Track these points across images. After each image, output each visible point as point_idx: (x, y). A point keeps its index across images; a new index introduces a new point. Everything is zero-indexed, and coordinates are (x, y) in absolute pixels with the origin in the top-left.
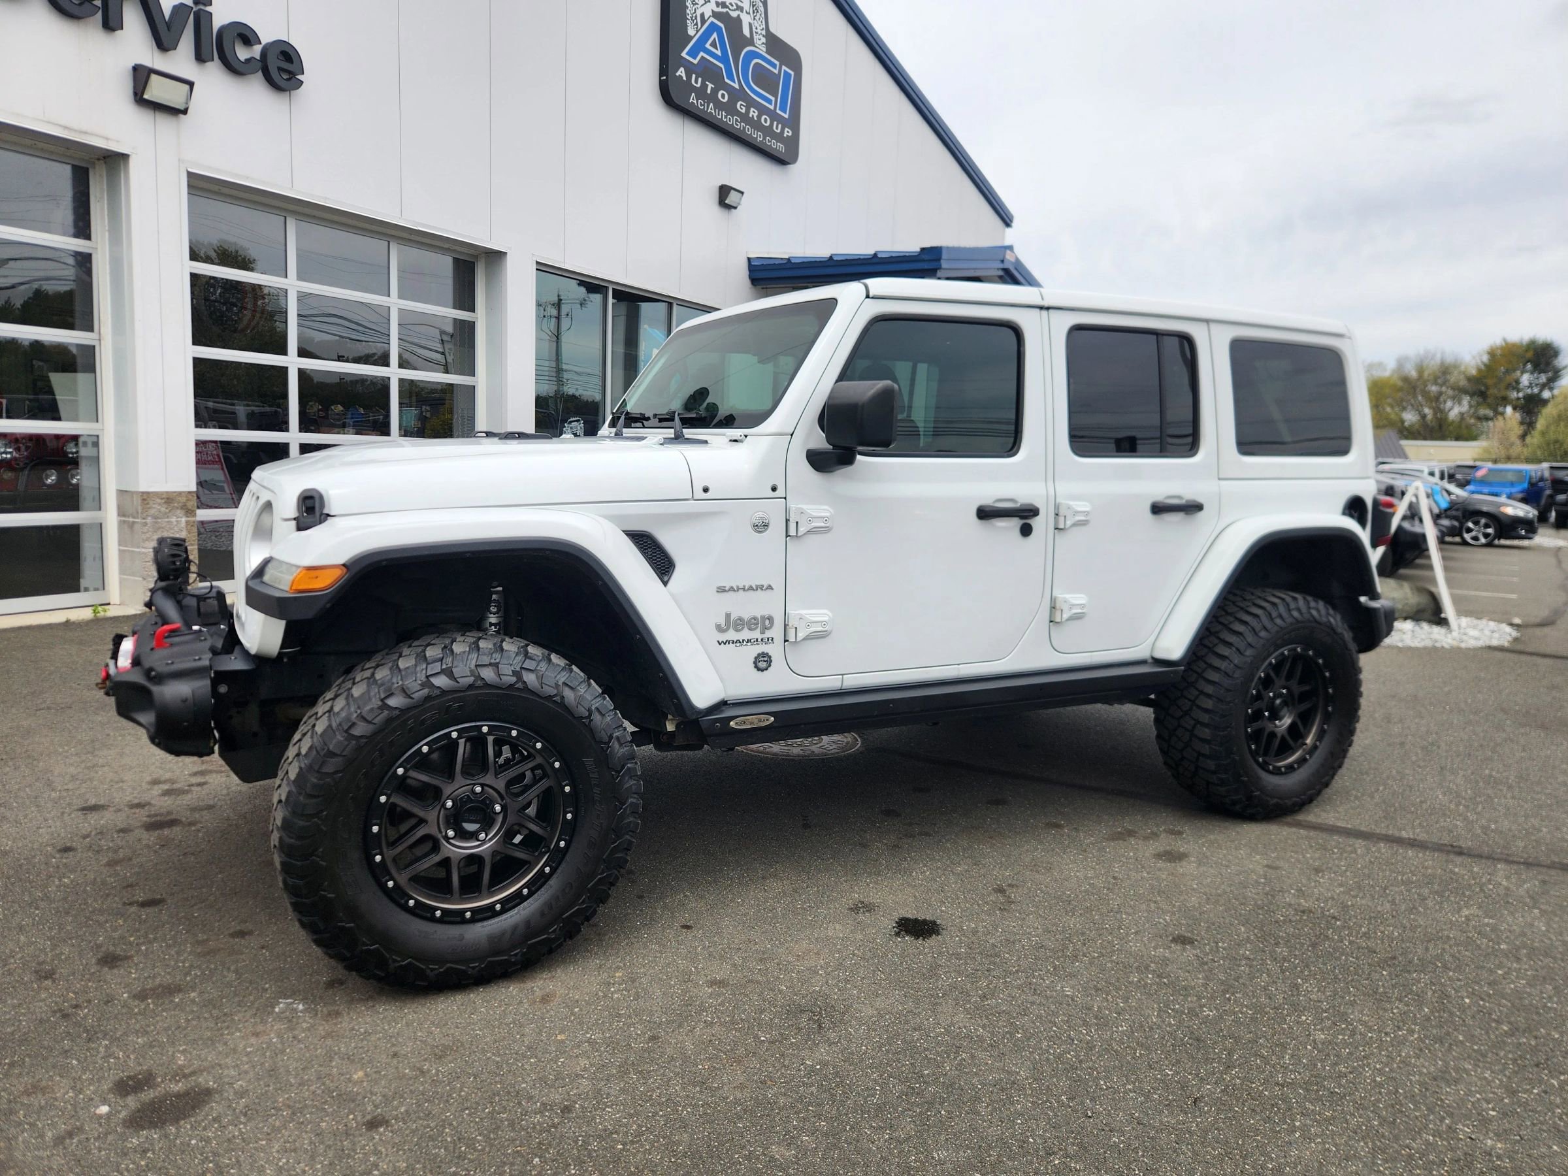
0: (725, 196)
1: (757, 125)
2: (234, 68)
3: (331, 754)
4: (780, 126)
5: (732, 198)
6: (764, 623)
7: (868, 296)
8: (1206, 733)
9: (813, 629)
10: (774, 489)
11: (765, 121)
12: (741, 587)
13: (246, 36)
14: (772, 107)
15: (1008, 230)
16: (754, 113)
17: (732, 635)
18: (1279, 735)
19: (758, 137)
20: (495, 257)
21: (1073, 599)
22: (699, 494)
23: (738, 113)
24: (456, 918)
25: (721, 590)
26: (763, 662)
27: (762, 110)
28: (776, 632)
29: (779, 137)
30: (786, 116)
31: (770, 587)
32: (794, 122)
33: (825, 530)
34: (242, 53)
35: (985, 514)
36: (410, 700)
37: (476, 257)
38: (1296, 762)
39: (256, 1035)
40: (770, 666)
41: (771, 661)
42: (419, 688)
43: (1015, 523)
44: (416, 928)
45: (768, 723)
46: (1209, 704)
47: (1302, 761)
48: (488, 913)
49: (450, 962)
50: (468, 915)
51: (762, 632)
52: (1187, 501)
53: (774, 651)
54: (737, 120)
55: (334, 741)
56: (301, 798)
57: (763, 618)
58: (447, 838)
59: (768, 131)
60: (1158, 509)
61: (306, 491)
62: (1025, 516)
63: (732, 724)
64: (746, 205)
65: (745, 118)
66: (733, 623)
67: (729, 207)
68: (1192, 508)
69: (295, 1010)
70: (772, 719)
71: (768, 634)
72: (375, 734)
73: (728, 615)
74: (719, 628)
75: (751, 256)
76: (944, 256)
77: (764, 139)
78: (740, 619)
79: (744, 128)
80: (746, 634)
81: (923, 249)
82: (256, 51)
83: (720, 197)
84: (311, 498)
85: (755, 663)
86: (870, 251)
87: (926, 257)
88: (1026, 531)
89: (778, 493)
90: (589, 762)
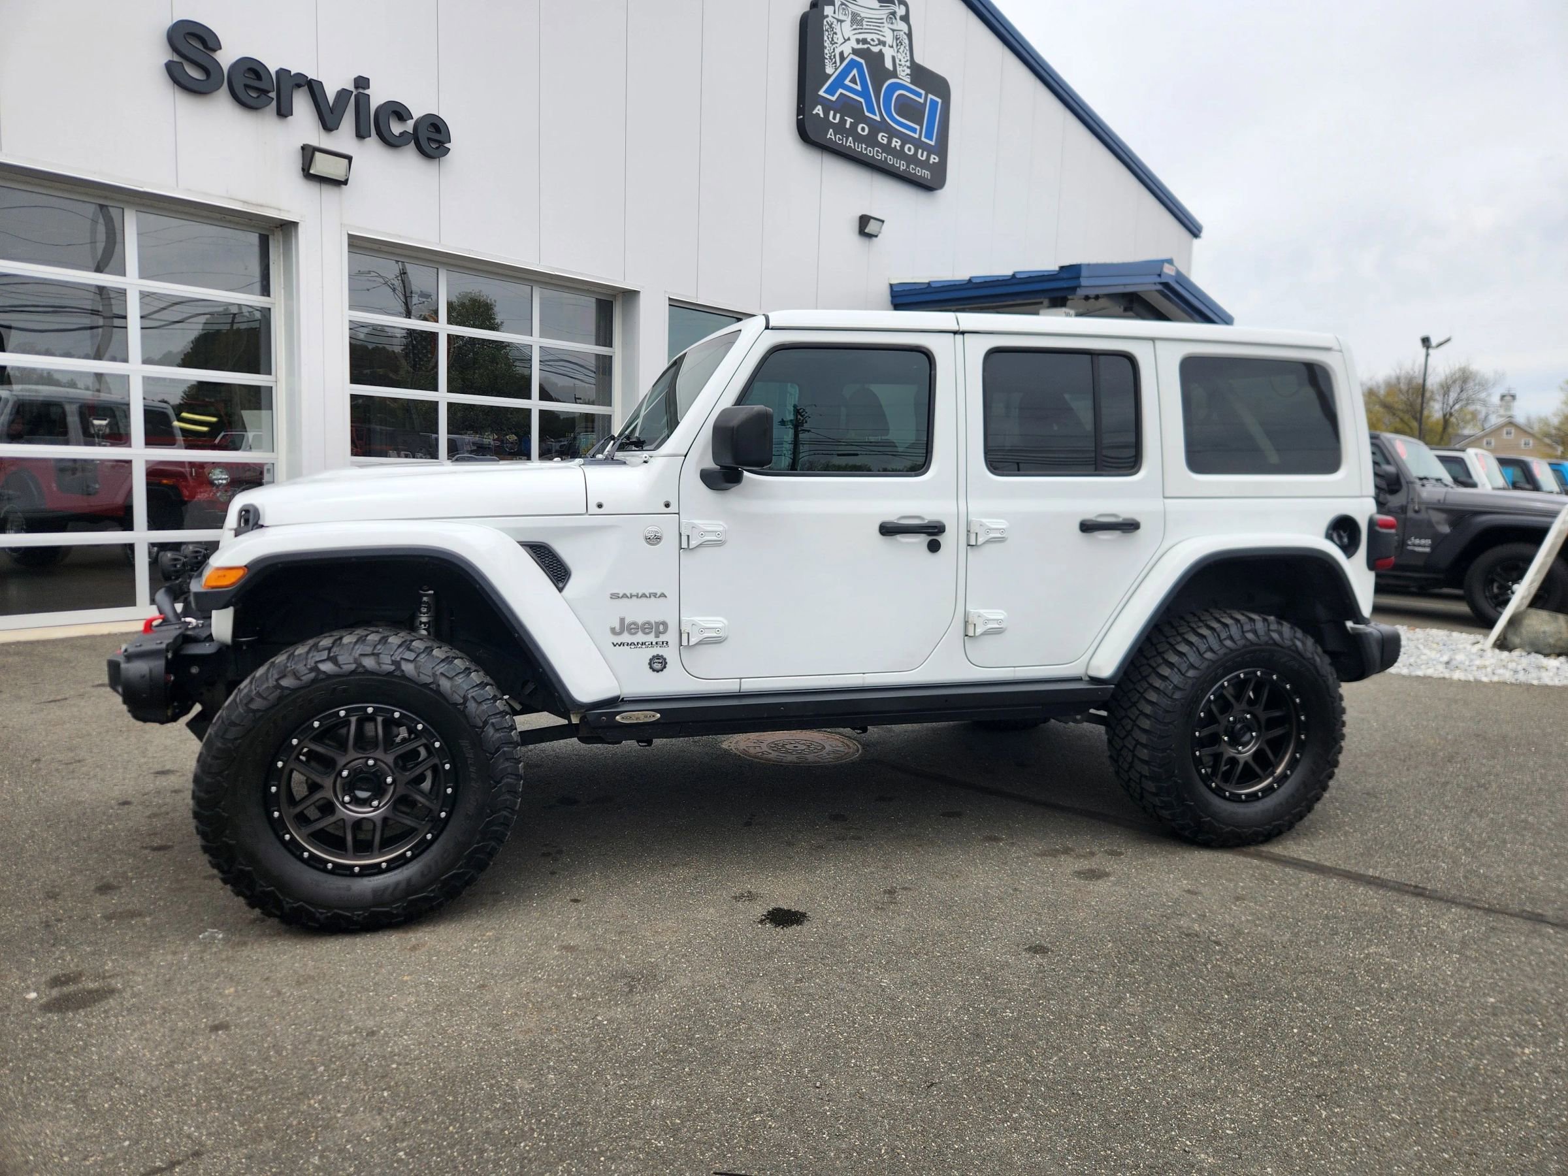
0: (865, 226)
1: (900, 154)
2: (390, 142)
3: (233, 724)
4: (925, 153)
5: (871, 228)
6: (659, 628)
7: (767, 328)
8: (1144, 753)
9: (706, 635)
10: (667, 505)
11: (909, 149)
12: (634, 593)
13: (398, 111)
14: (916, 136)
15: (1196, 242)
16: (897, 143)
17: (626, 638)
18: (1242, 762)
19: (902, 165)
20: (630, 296)
21: (988, 614)
22: (593, 508)
23: (880, 145)
24: (346, 872)
25: (615, 596)
26: (658, 664)
27: (905, 140)
28: (671, 636)
29: (925, 165)
30: (933, 143)
31: (663, 595)
32: (942, 149)
33: (719, 544)
34: (396, 128)
35: (888, 530)
36: (298, 682)
37: (614, 296)
38: (1263, 790)
39: (174, 953)
40: (665, 667)
41: (666, 663)
42: (307, 671)
43: (922, 540)
44: (309, 876)
45: (653, 719)
46: (1146, 724)
47: (1268, 791)
48: (376, 870)
49: (337, 908)
50: (357, 869)
51: (657, 636)
52: (1124, 519)
53: (670, 653)
54: (878, 151)
55: (236, 713)
56: (209, 759)
57: (658, 624)
58: (343, 804)
59: (913, 160)
60: (1087, 527)
61: (245, 506)
62: (933, 533)
63: (618, 718)
64: (887, 234)
65: (887, 149)
66: (626, 627)
67: (870, 236)
68: (1130, 526)
69: (215, 938)
70: (659, 715)
71: (662, 638)
72: (267, 710)
73: (622, 620)
74: (613, 630)
75: (894, 282)
76: (1084, 273)
77: (908, 167)
78: (634, 623)
79: (886, 158)
80: (640, 637)
81: (1062, 268)
82: (409, 126)
83: (860, 227)
84: (247, 511)
85: (650, 664)
86: (1008, 272)
87: (1064, 275)
88: (934, 547)
89: (673, 509)
90: (465, 743)
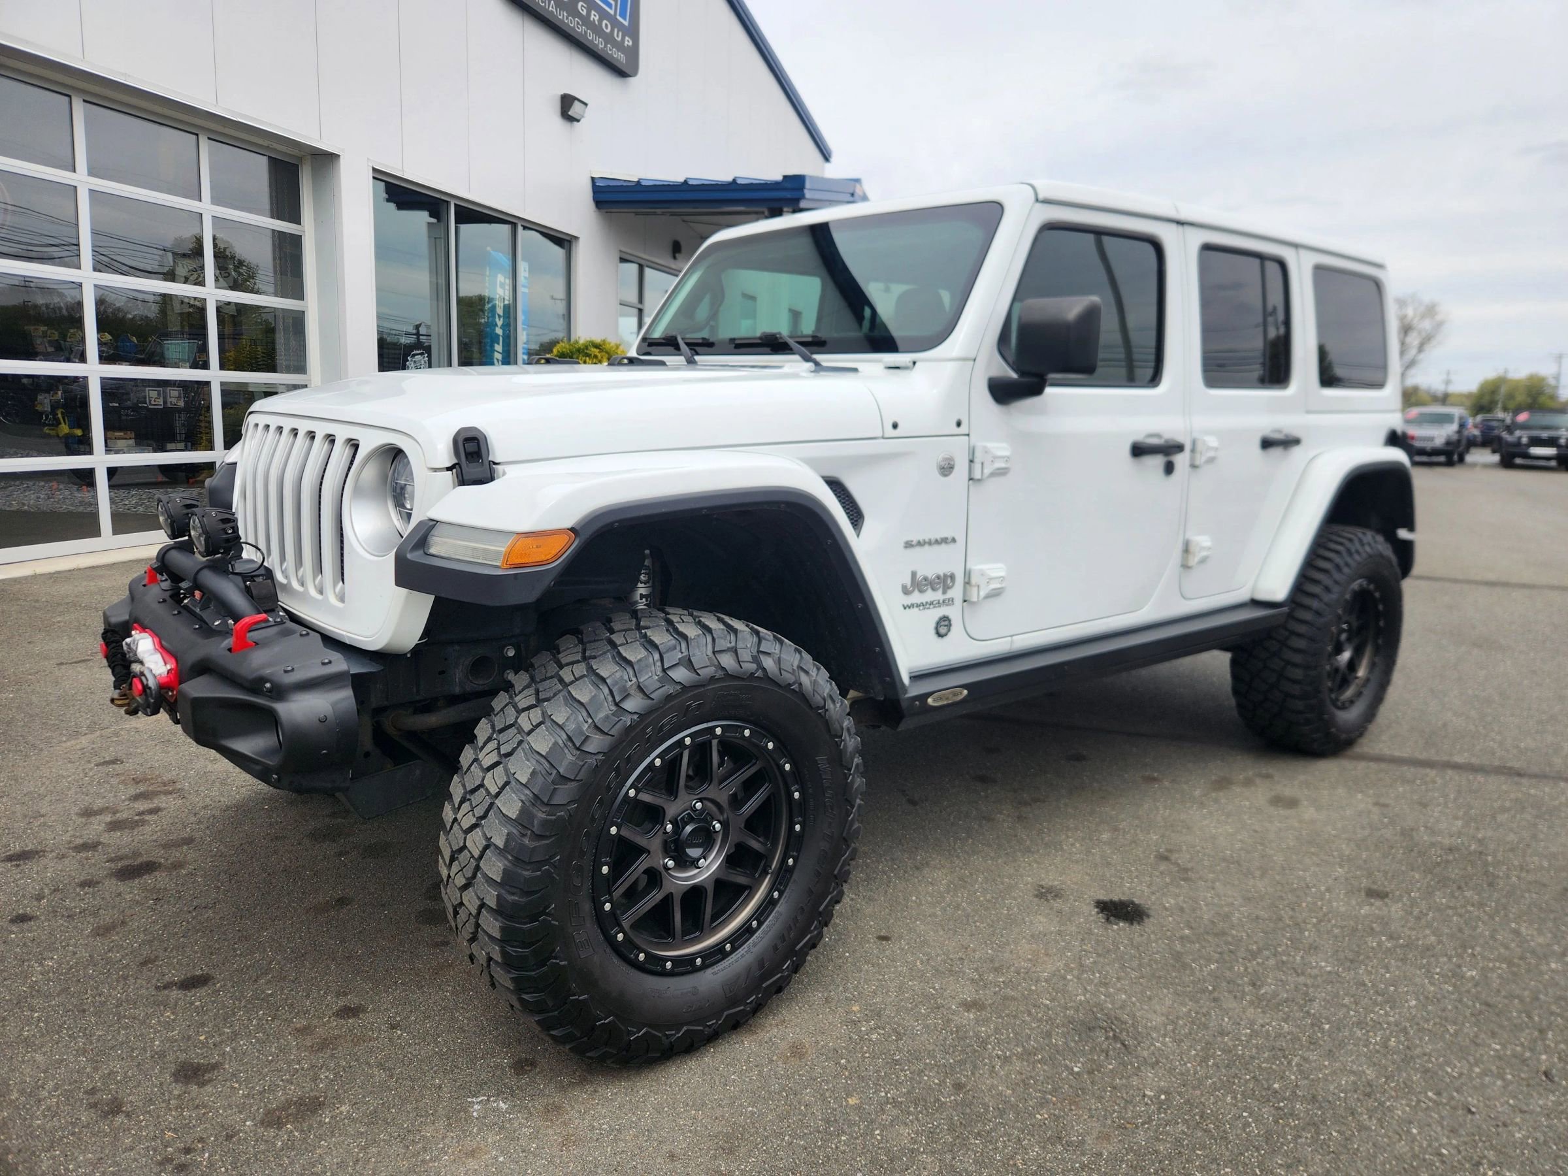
0: (567, 106)
1: (598, 30)
3: (564, 779)
4: (620, 34)
5: (576, 109)
6: (944, 582)
7: (1037, 200)
8: (1298, 674)
9: (992, 586)
10: (959, 424)
11: (606, 26)
12: (927, 540)
14: (612, 12)
15: (827, 165)
16: (594, 16)
17: (916, 597)
18: (1341, 670)
19: (599, 44)
20: (325, 160)
21: (1202, 541)
22: (890, 432)
23: (579, 15)
24: (685, 966)
25: (909, 545)
26: (943, 627)
27: (603, 15)
28: (956, 592)
29: (620, 46)
30: (626, 23)
31: (954, 540)
32: (633, 31)
35: (1138, 451)
36: (650, 701)
37: (301, 159)
38: (1352, 695)
40: (949, 630)
41: (950, 625)
42: (658, 685)
43: (1160, 461)
44: (652, 983)
45: (961, 697)
48: (716, 954)
49: (687, 1024)
50: (699, 961)
51: (944, 592)
52: (1288, 435)
53: (953, 612)
54: (578, 23)
55: (565, 763)
56: (526, 841)
57: (945, 576)
58: (667, 869)
59: (609, 39)
60: (1266, 444)
61: (460, 431)
62: (1169, 453)
63: (930, 701)
64: (590, 118)
65: (586, 21)
66: (917, 583)
67: (571, 119)
68: (1292, 442)
70: (965, 692)
71: (949, 594)
72: (613, 748)
73: (914, 574)
74: (906, 591)
75: (596, 175)
76: (808, 185)
77: (605, 46)
78: (926, 579)
79: (586, 32)
80: (930, 596)
81: (785, 177)
83: (562, 108)
84: (468, 440)
85: (937, 629)
86: (728, 178)
87: (788, 185)
88: (1169, 468)
89: (964, 429)
90: (822, 761)
